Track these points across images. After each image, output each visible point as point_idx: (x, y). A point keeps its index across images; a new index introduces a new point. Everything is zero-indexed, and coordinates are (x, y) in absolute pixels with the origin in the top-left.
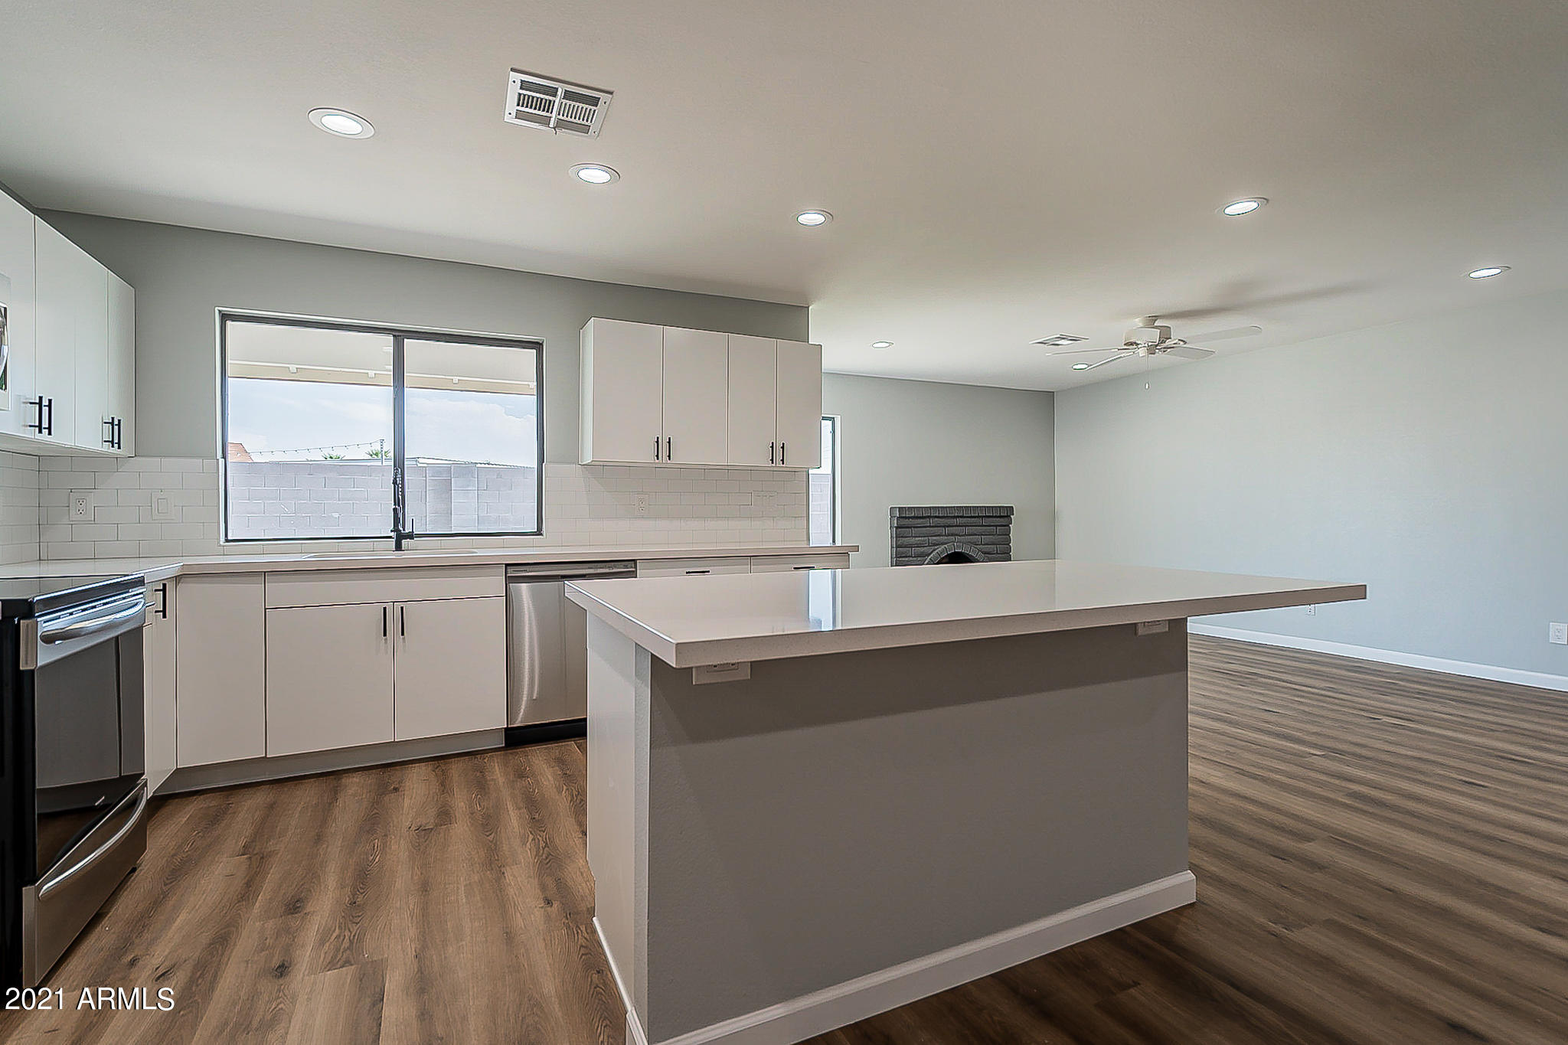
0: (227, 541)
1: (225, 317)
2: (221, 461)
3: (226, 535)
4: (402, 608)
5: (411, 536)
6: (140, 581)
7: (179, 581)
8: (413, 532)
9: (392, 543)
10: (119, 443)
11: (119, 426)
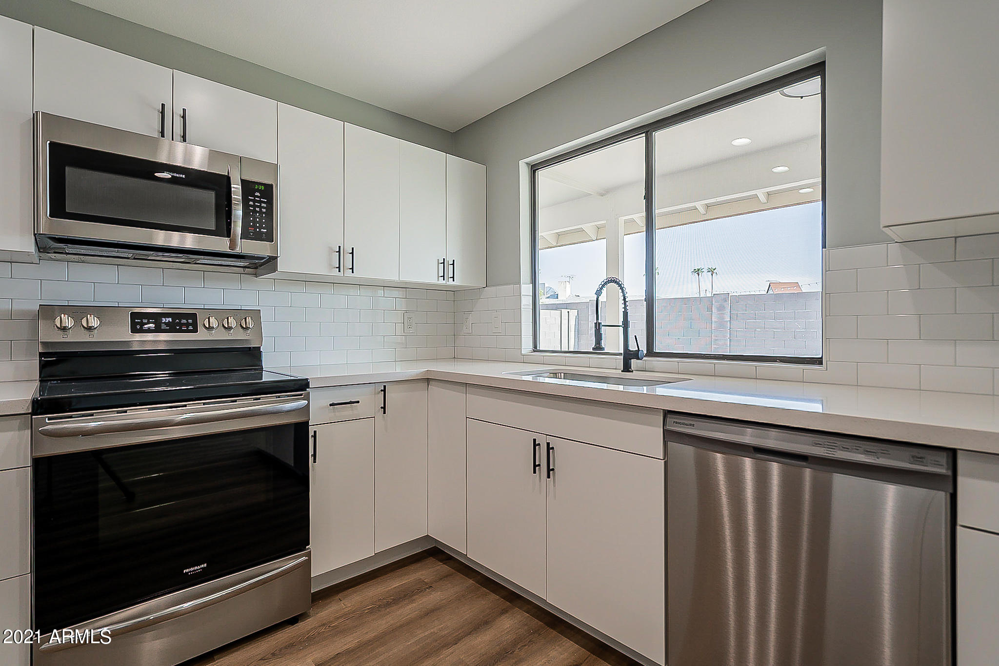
1: (534, 169)
3: (535, 346)
4: (548, 444)
7: (429, 383)
10: (453, 277)
11: (454, 265)
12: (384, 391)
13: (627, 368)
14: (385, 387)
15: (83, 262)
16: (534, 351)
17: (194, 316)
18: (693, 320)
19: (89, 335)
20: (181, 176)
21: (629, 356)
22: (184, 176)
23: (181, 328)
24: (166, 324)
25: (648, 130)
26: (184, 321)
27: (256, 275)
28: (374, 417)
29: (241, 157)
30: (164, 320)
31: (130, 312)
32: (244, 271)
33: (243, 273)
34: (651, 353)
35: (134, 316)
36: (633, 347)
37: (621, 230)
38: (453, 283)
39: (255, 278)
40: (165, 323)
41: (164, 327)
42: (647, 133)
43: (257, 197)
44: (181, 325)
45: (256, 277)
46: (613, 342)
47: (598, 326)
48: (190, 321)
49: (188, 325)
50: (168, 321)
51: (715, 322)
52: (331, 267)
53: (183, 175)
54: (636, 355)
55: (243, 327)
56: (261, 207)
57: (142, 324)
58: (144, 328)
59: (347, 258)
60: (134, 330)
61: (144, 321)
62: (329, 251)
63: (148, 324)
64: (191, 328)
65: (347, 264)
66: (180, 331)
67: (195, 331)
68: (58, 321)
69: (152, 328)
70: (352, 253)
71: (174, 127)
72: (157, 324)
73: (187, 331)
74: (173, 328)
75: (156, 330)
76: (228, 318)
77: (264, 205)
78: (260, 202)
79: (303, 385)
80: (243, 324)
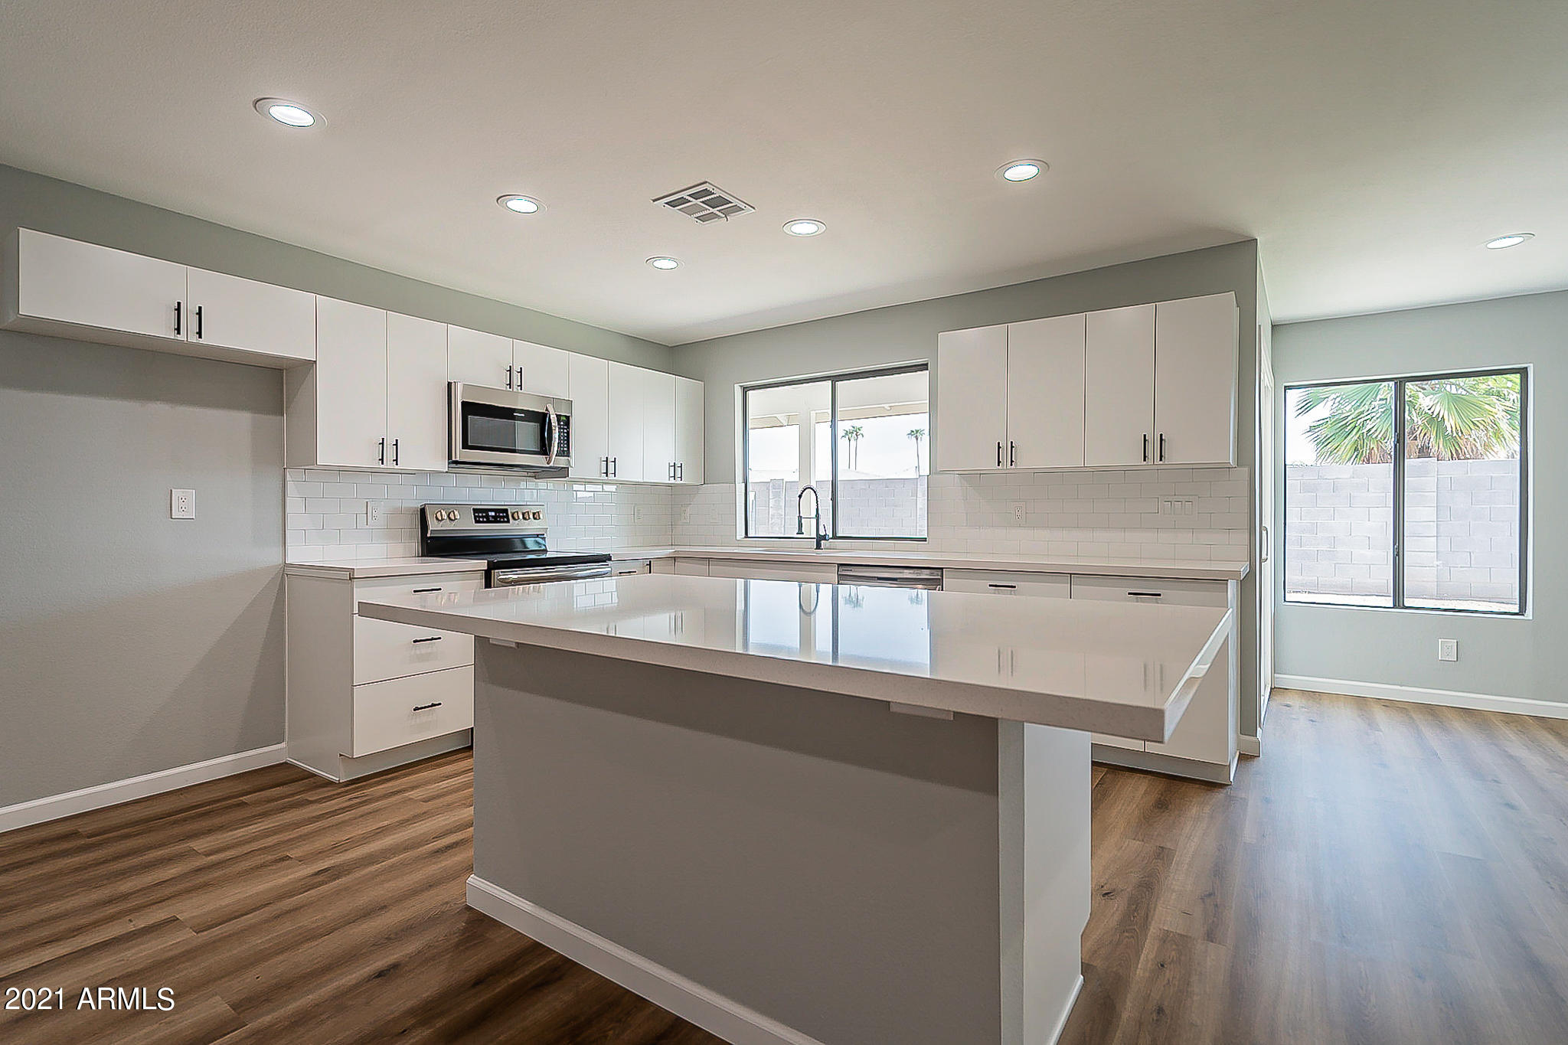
1: (746, 389)
2: (741, 486)
10: (681, 477)
11: (681, 467)
12: (650, 565)
13: (819, 547)
14: (650, 562)
16: (745, 537)
17: (507, 511)
18: (896, 506)
19: (454, 524)
20: (522, 415)
21: (820, 538)
22: (524, 415)
23: (500, 519)
24: (492, 517)
25: (835, 379)
26: (501, 514)
29: (553, 398)
30: (490, 514)
31: (473, 508)
34: (835, 537)
35: (475, 511)
36: (822, 533)
37: (813, 421)
38: (682, 482)
41: (491, 519)
42: (833, 381)
43: (562, 425)
44: (501, 517)
45: (537, 480)
46: (809, 529)
47: (800, 517)
48: (505, 514)
49: (503, 517)
51: (921, 509)
52: (601, 473)
54: (824, 538)
55: (535, 519)
56: (564, 433)
57: (480, 517)
58: (481, 519)
59: (611, 465)
60: (477, 522)
61: (480, 515)
62: (601, 461)
63: (483, 517)
64: (506, 519)
65: (611, 470)
66: (500, 522)
67: (508, 522)
68: (439, 515)
69: (485, 520)
70: (615, 462)
71: (516, 381)
72: (487, 516)
73: (504, 522)
74: (496, 520)
75: (488, 522)
76: (528, 512)
77: (565, 431)
78: (564, 429)
79: (608, 558)
80: (536, 515)
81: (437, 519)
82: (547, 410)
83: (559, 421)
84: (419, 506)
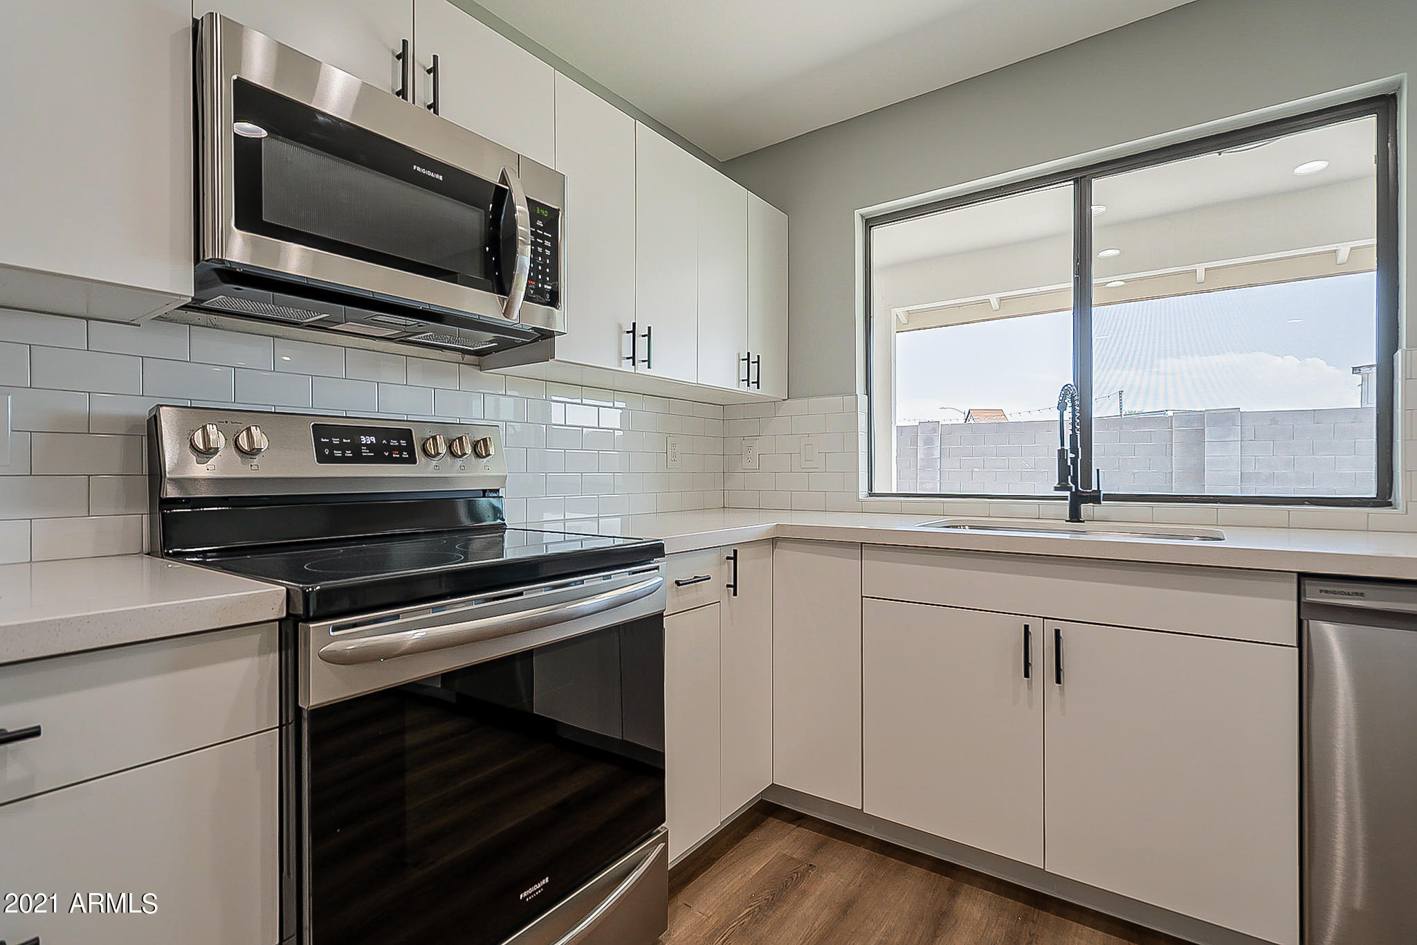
0: (871, 495)
1: (870, 223)
2: (862, 399)
3: (870, 488)
4: (1057, 632)
5: (1095, 498)
6: (659, 548)
7: (776, 545)
8: (1099, 490)
9: (1064, 508)
10: (758, 382)
11: (758, 362)
12: (735, 558)
13: (1075, 516)
14: (735, 552)
15: (215, 327)
17: (407, 434)
19: (251, 466)
20: (437, 176)
21: (1081, 500)
22: (441, 178)
23: (391, 454)
24: (368, 446)
25: (1080, 175)
26: (394, 443)
27: (481, 367)
28: (719, 602)
29: (519, 155)
30: (364, 439)
31: (313, 423)
32: (463, 360)
33: (462, 362)
35: (319, 430)
37: (894, 330)
38: (757, 391)
39: (480, 372)
40: (366, 445)
41: (365, 452)
42: (1076, 181)
43: (540, 228)
44: (391, 449)
45: (481, 370)
48: (403, 443)
49: (400, 449)
50: (369, 442)
52: (621, 358)
53: (440, 175)
55: (478, 456)
56: (544, 247)
57: (333, 447)
58: (338, 453)
59: (642, 343)
60: (322, 458)
61: (336, 441)
62: (621, 332)
63: (342, 447)
64: (405, 455)
65: (641, 354)
66: (391, 460)
67: (412, 460)
68: (198, 437)
69: (349, 454)
70: (649, 335)
71: (422, 87)
72: (356, 448)
73: (401, 461)
74: (380, 455)
75: (358, 458)
76: (460, 439)
77: (548, 243)
78: (544, 238)
79: (656, 550)
80: (480, 449)
81: (193, 447)
82: (504, 179)
83: (533, 218)
84: (142, 410)
